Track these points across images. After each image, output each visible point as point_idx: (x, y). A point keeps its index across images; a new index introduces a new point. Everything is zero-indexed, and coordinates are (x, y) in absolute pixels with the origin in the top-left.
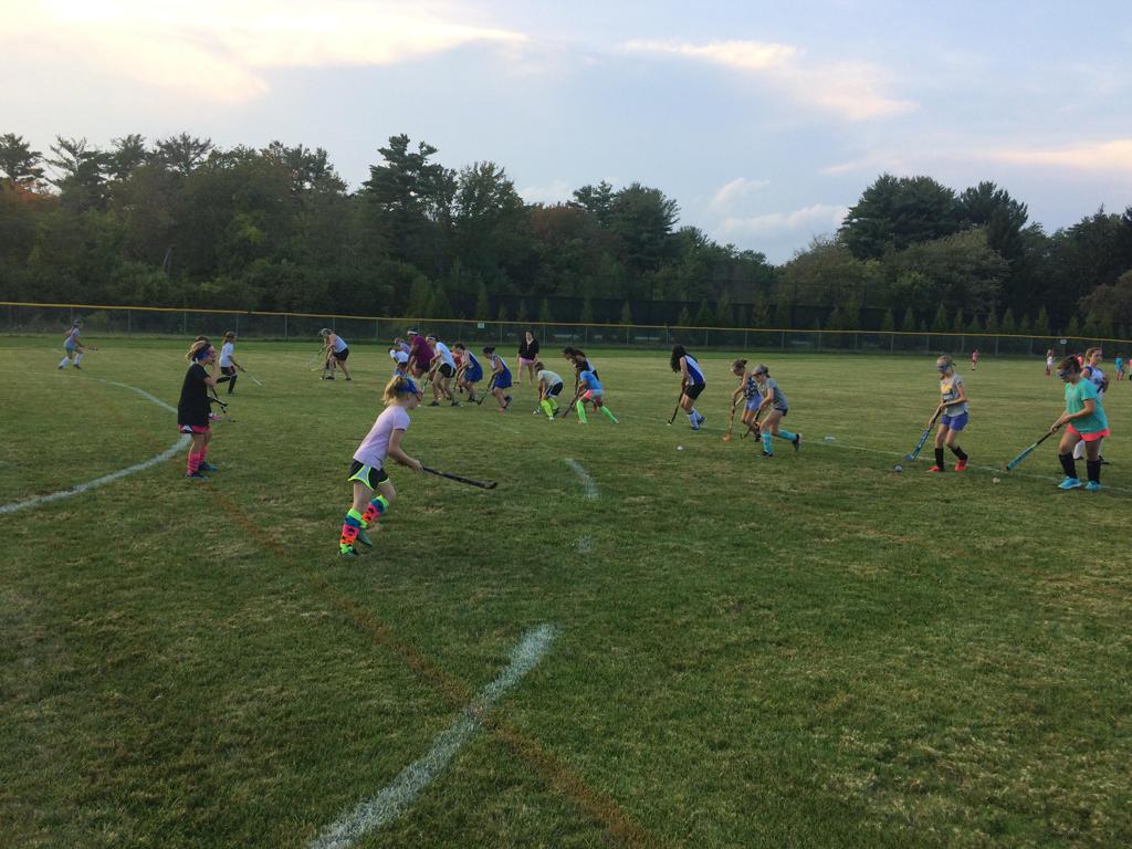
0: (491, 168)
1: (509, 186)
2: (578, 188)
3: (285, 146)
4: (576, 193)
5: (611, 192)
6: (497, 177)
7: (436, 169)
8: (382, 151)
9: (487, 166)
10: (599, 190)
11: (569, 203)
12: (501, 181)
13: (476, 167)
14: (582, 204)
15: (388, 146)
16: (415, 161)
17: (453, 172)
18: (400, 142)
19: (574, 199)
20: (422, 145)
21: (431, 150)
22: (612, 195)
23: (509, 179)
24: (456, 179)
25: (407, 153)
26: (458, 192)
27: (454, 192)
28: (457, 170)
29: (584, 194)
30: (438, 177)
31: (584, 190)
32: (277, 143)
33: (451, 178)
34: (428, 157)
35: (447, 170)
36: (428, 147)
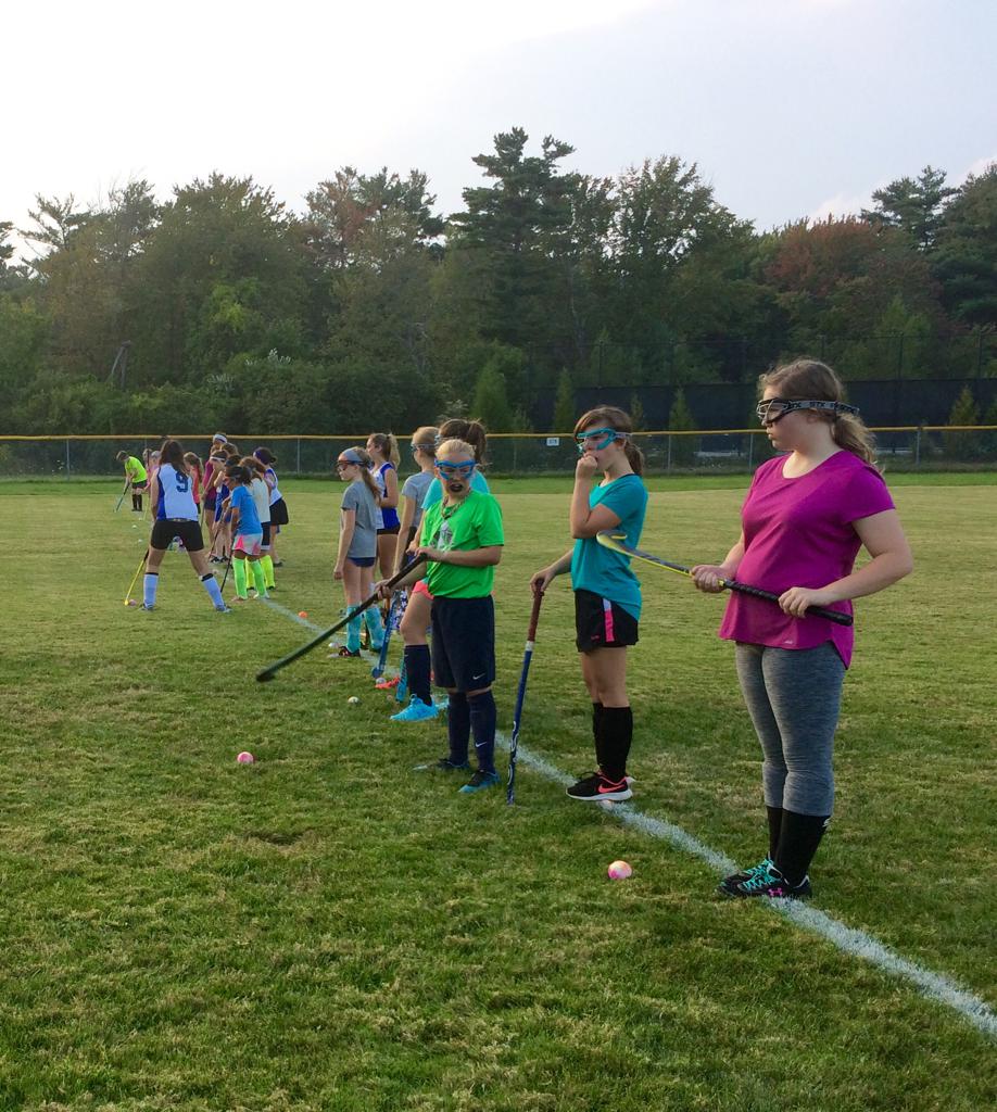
0: (674, 167)
1: (703, 195)
2: (883, 185)
3: (359, 175)
4: (878, 196)
5: (943, 186)
6: (685, 181)
7: (572, 181)
8: (480, 160)
9: (666, 165)
10: (919, 185)
11: (866, 216)
12: (690, 188)
13: (646, 168)
14: (889, 214)
15: (491, 151)
16: (536, 173)
17: (608, 183)
18: (512, 142)
19: (873, 206)
20: (547, 143)
21: (564, 150)
22: (949, 192)
23: (704, 183)
24: (611, 195)
25: (522, 160)
26: (617, 217)
27: (610, 216)
28: (615, 180)
29: (896, 196)
30: (580, 195)
31: (893, 188)
32: (349, 171)
33: (602, 194)
34: (558, 161)
35: (597, 181)
36: (557, 145)
